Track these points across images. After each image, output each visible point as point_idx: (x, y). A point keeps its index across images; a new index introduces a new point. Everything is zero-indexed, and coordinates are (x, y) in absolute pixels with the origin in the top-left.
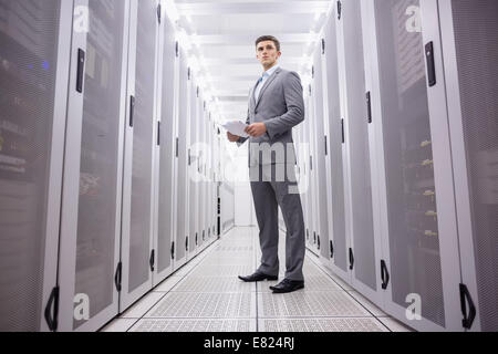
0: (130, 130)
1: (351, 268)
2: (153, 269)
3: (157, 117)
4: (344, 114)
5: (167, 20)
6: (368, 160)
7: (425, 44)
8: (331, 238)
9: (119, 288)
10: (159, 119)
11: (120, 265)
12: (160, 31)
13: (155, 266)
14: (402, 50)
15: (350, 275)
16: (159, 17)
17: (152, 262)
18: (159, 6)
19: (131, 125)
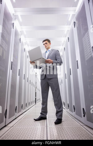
0: (11, 71)
1: (74, 111)
2: (16, 112)
3: (19, 68)
4: (71, 67)
5: (22, 42)
6: (78, 80)
7: (92, 47)
8: (68, 103)
9: (6, 117)
10: (19, 69)
11: (6, 110)
12: (20, 45)
13: (17, 111)
14: (86, 51)
15: (74, 113)
16: (20, 41)
17: (16, 110)
18: (20, 39)
19: (11, 69)
